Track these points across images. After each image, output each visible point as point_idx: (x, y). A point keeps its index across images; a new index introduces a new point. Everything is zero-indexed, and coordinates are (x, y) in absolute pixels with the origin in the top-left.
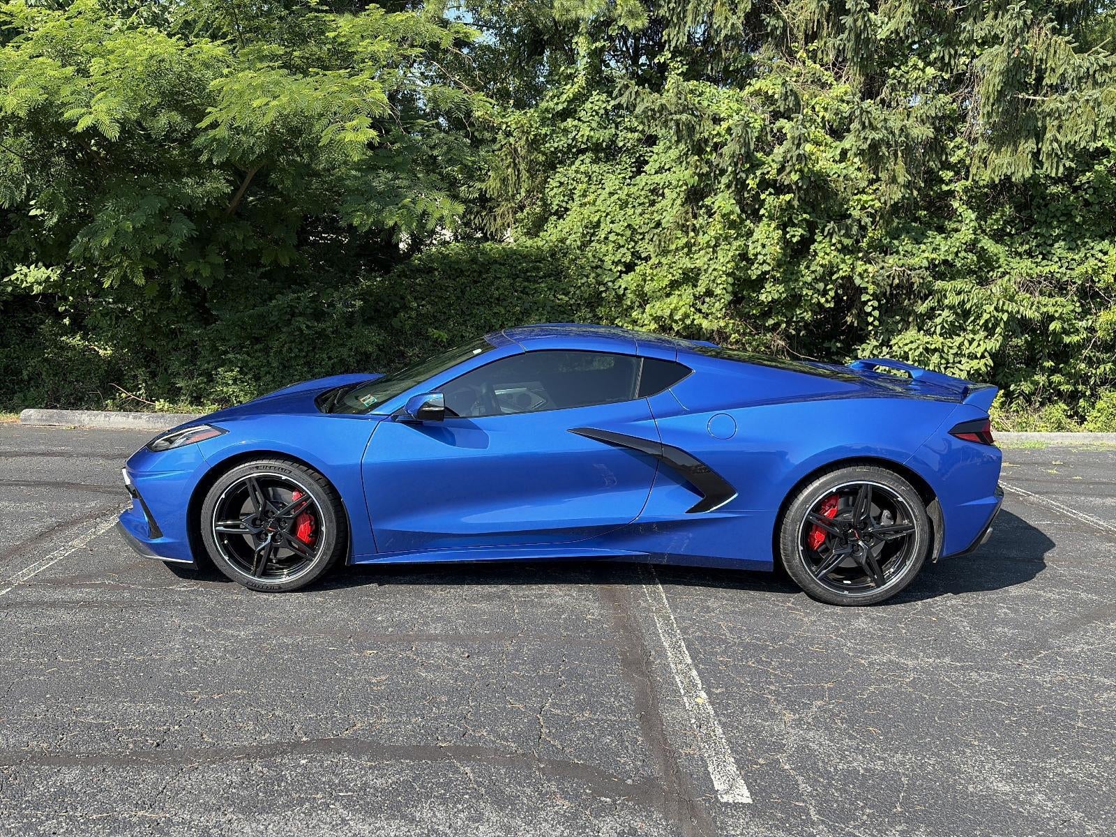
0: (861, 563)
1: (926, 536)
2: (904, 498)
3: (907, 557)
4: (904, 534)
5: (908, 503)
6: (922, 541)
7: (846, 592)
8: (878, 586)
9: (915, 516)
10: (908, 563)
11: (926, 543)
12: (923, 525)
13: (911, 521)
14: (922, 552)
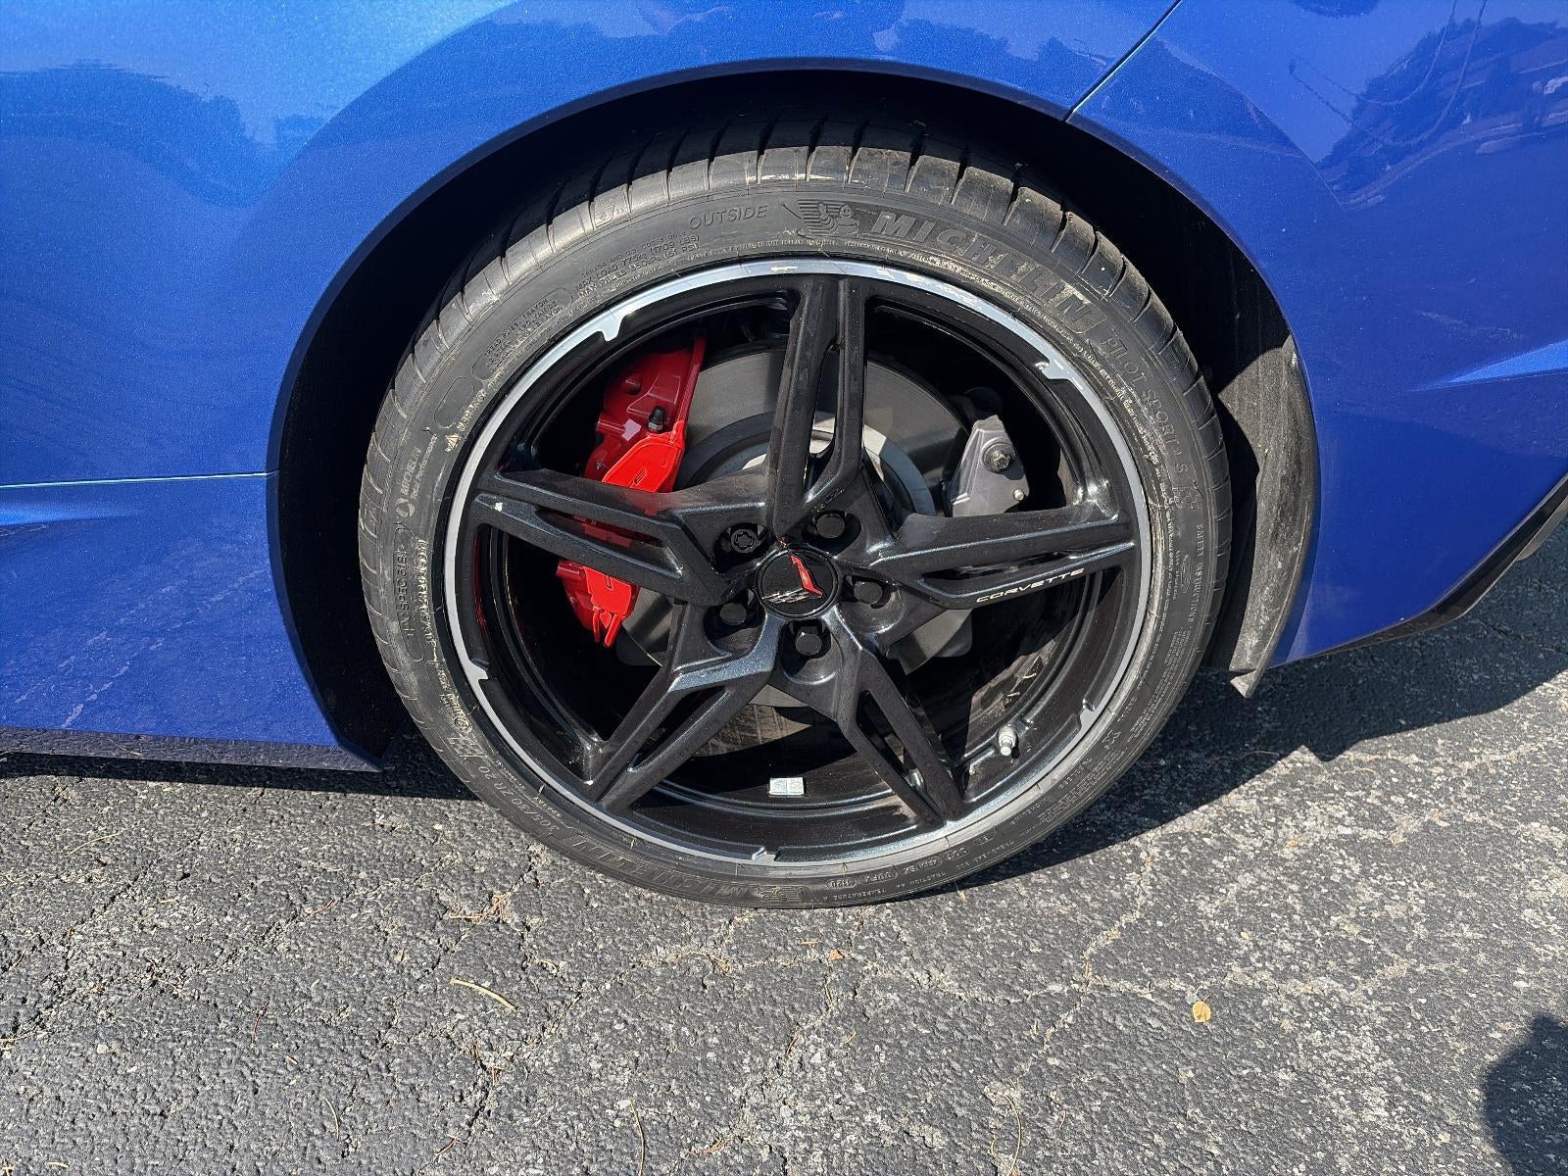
0: (830, 724)
1: (1203, 580)
2: (1078, 363)
3: (1085, 681)
4: (1075, 566)
5: (1101, 390)
6: (1174, 606)
7: (762, 858)
8: (932, 821)
9: (1144, 469)
10: (1087, 716)
11: (1200, 614)
12: (1186, 520)
13: (1119, 494)
14: (1171, 659)
